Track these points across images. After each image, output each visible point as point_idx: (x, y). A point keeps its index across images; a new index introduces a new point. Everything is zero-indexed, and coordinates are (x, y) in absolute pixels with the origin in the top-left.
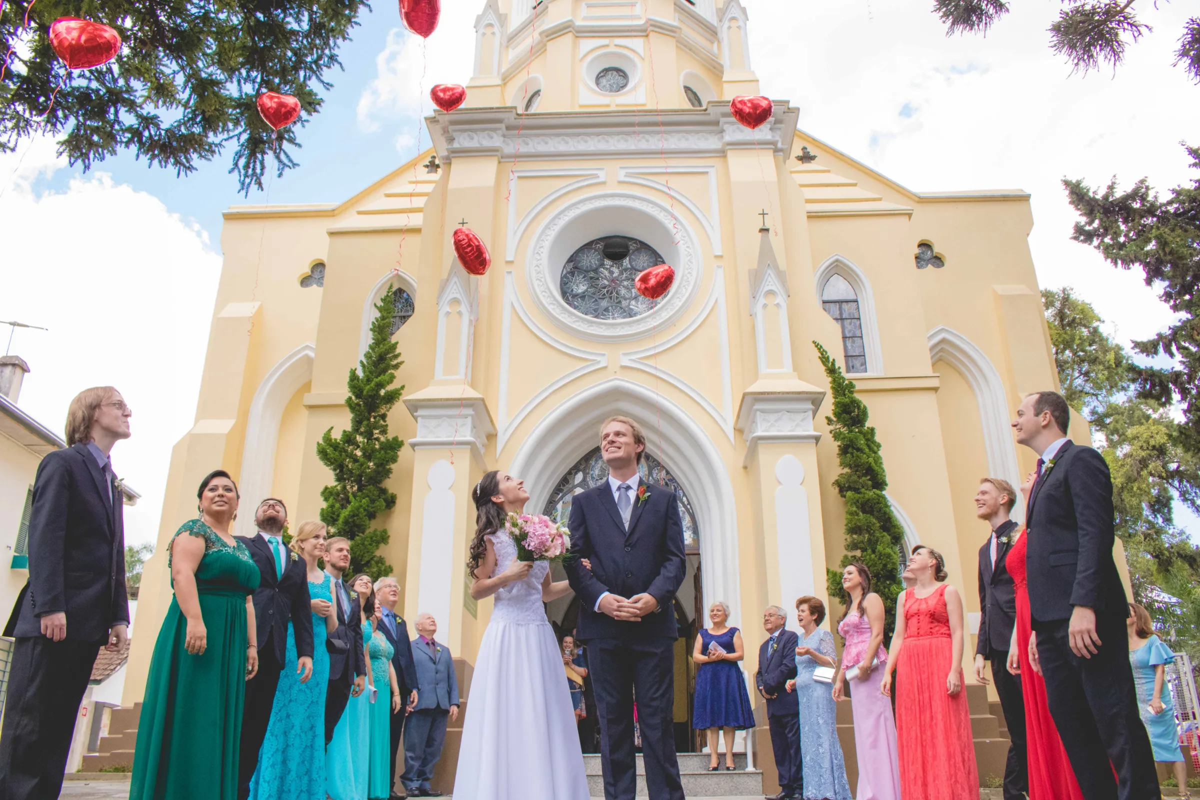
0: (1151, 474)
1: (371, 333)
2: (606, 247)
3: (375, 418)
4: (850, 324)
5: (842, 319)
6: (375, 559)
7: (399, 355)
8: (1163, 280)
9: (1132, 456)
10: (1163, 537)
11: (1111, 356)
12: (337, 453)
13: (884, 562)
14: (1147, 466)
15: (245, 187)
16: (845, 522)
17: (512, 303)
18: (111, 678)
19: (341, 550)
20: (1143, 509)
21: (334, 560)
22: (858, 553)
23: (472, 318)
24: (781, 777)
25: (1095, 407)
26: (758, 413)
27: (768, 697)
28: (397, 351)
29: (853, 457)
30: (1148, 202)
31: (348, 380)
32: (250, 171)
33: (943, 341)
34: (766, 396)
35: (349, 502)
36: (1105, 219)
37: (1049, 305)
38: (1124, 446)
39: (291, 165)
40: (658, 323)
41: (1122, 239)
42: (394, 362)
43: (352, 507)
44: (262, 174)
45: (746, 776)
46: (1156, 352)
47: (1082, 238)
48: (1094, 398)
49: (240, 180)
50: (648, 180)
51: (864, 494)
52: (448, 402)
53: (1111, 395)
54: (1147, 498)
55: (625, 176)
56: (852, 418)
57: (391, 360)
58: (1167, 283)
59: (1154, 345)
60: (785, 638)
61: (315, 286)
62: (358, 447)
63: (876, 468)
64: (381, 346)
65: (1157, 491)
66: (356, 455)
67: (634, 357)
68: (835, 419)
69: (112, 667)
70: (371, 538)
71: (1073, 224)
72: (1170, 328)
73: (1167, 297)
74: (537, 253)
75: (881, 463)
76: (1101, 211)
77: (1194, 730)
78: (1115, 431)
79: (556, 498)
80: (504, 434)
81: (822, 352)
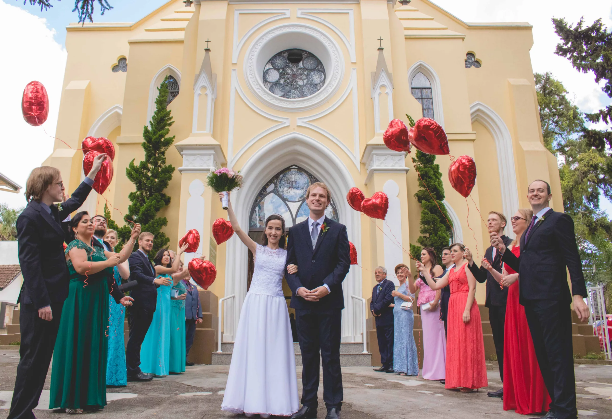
0: (589, 180)
1: (156, 104)
2: (289, 55)
3: (158, 154)
4: (427, 101)
5: (422, 98)
6: (160, 234)
7: (172, 118)
8: (605, 78)
9: (579, 170)
10: (593, 215)
11: (571, 113)
12: (138, 175)
13: (441, 241)
14: (587, 176)
15: (82, 20)
16: (420, 218)
17: (236, 88)
18: (8, 287)
19: (148, 241)
20: (583, 199)
21: (144, 246)
22: (427, 235)
23: (213, 97)
24: (382, 358)
25: (560, 141)
26: (374, 156)
27: (376, 315)
29: (426, 181)
30: (600, 32)
31: (143, 132)
32: (85, 11)
33: (478, 110)
34: (379, 146)
35: (145, 203)
36: (575, 42)
37: (537, 82)
38: (575, 164)
39: (108, 7)
40: (318, 101)
41: (584, 54)
42: (169, 122)
43: (147, 205)
44: (92, 13)
45: (363, 356)
46: (598, 121)
47: (561, 53)
48: (560, 136)
49: (79, 16)
50: (313, 16)
51: (432, 202)
52: (200, 147)
53: (570, 135)
54: (586, 194)
55: (301, 14)
56: (427, 159)
57: (167, 121)
58: (607, 81)
59: (597, 117)
60: (387, 284)
61: (121, 71)
62: (149, 170)
63: (439, 188)
64: (162, 113)
65: (591, 190)
66: (148, 175)
67: (305, 120)
68: (417, 159)
69: (8, 281)
70: (158, 223)
71: (557, 45)
72: (607, 107)
73: (606, 89)
74: (250, 59)
75: (442, 185)
76: (573, 38)
77: (602, 325)
78: (571, 156)
79: (259, 198)
80: (231, 163)
81: (411, 121)
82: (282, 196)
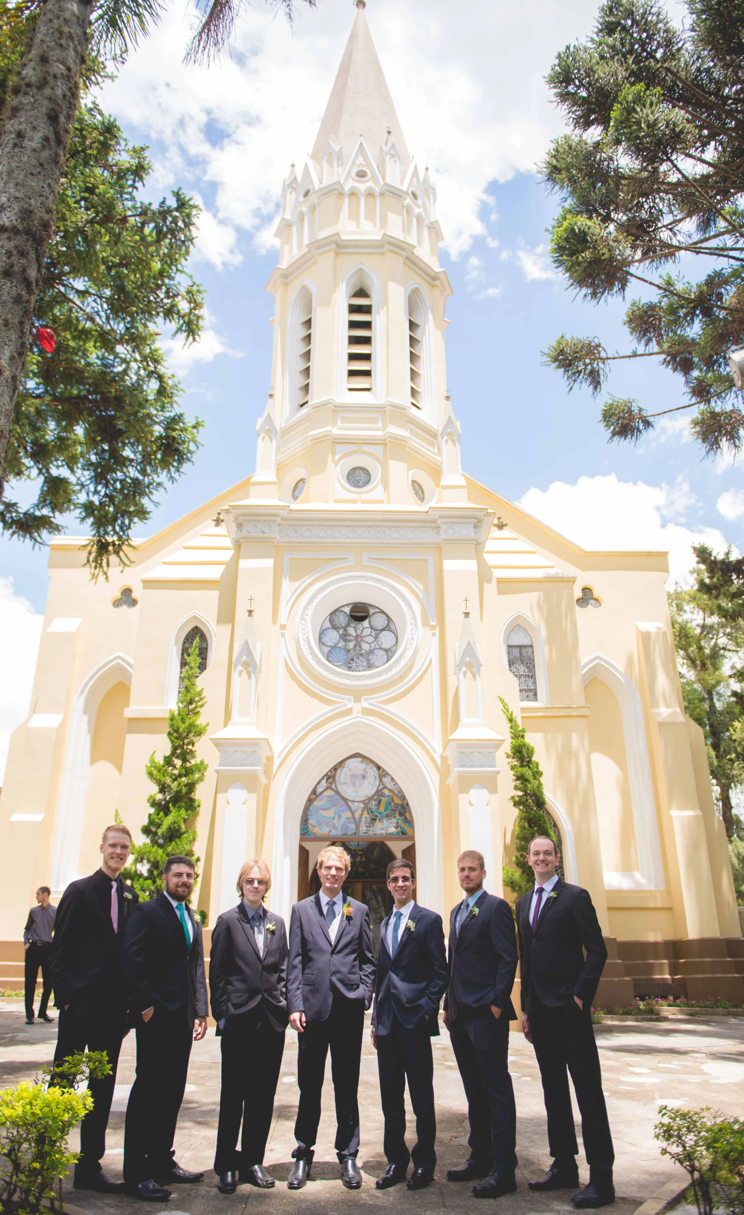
2: (351, 611)
3: (187, 745)
4: (527, 663)
5: (521, 660)
12: (160, 774)
15: (95, 577)
17: (285, 658)
23: (258, 674)
28: (203, 696)
32: (99, 565)
33: (597, 665)
34: (465, 742)
39: (129, 562)
40: (389, 676)
42: (200, 704)
44: (108, 568)
49: (91, 572)
50: (384, 564)
52: (242, 741)
55: (367, 561)
56: (523, 755)
57: (198, 702)
61: (125, 607)
62: (176, 767)
66: (174, 774)
67: (371, 701)
68: (511, 756)
74: (304, 619)
79: (313, 797)
80: (279, 757)
81: (505, 705)
82: (343, 794)
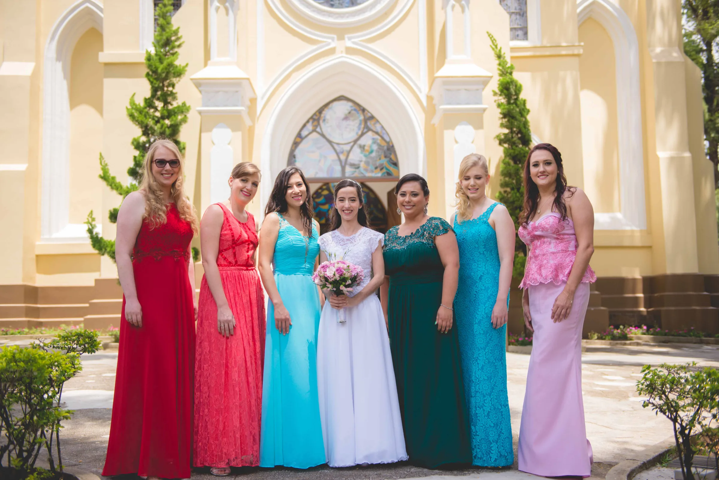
3: (167, 87)
7: (181, 37)
12: (143, 117)
22: (508, 189)
26: (444, 91)
28: (179, 35)
29: (509, 121)
34: (451, 78)
40: (373, 13)
42: (177, 43)
51: (515, 148)
52: (224, 80)
56: (511, 91)
57: (174, 42)
62: (157, 110)
66: (156, 116)
67: (355, 40)
68: (499, 93)
79: (298, 140)
80: (262, 98)
81: (493, 40)
82: (328, 137)
